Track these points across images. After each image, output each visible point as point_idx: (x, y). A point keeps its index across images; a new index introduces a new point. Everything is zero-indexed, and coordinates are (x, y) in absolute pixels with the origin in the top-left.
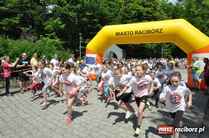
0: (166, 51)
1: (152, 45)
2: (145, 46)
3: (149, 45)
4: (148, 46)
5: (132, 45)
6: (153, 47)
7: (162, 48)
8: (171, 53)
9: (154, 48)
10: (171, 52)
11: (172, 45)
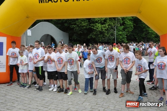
0: (120, 35)
1: (103, 26)
2: (94, 27)
3: (99, 26)
4: (97, 27)
5: (76, 26)
6: (103, 28)
7: (115, 30)
8: (126, 37)
9: (105, 30)
10: (126, 35)
11: (127, 26)
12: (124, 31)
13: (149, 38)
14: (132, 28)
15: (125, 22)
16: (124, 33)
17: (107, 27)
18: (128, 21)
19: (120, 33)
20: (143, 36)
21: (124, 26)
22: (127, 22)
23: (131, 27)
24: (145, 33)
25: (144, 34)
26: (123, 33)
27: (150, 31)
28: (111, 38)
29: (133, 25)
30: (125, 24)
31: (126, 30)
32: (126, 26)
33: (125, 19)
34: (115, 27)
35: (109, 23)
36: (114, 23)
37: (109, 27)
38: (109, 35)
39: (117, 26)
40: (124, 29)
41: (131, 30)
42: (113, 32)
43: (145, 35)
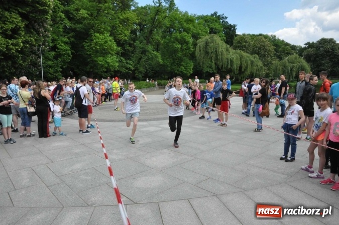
12: (57, 60)
13: (97, 73)
14: (69, 56)
15: (57, 45)
16: (58, 63)
17: (22, 45)
18: (63, 45)
19: (50, 63)
20: (88, 70)
21: (55, 51)
22: (61, 46)
23: (68, 54)
24: (90, 64)
25: (89, 67)
26: (55, 63)
27: (100, 63)
28: (32, 71)
29: (71, 52)
30: (58, 49)
31: (60, 59)
32: (59, 52)
33: (56, 40)
34: (38, 50)
35: (24, 37)
36: (36, 40)
37: (26, 47)
38: (26, 63)
39: (44, 51)
40: (56, 57)
41: (68, 59)
42: (37, 60)
43: (92, 67)
